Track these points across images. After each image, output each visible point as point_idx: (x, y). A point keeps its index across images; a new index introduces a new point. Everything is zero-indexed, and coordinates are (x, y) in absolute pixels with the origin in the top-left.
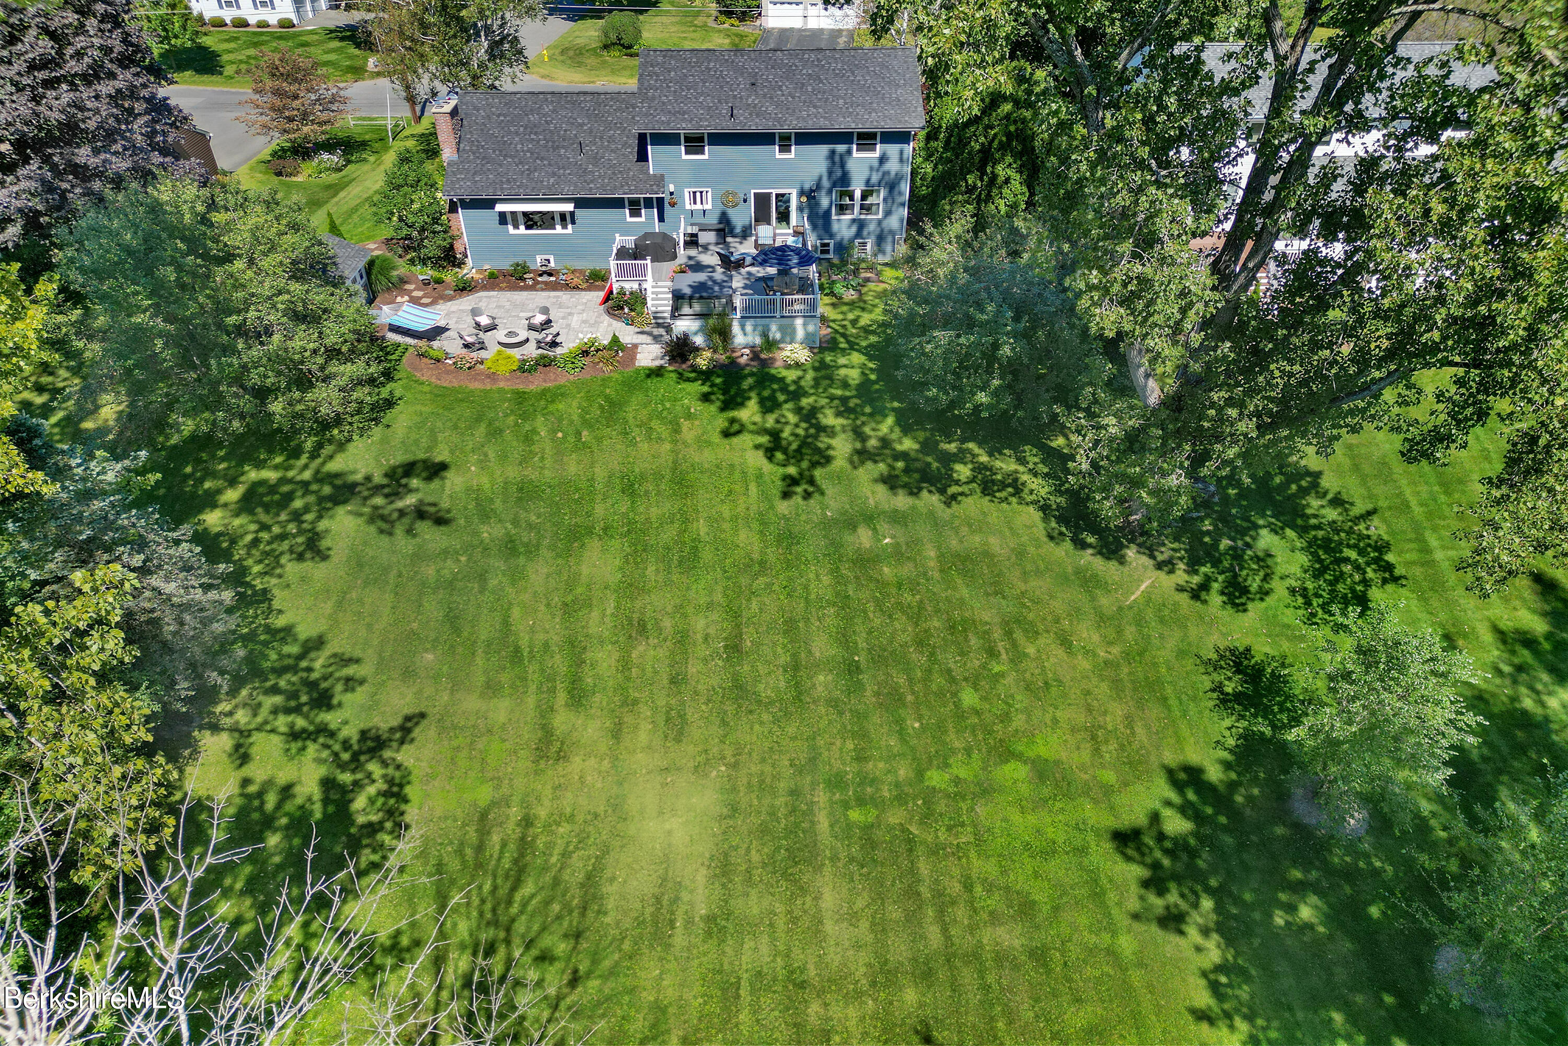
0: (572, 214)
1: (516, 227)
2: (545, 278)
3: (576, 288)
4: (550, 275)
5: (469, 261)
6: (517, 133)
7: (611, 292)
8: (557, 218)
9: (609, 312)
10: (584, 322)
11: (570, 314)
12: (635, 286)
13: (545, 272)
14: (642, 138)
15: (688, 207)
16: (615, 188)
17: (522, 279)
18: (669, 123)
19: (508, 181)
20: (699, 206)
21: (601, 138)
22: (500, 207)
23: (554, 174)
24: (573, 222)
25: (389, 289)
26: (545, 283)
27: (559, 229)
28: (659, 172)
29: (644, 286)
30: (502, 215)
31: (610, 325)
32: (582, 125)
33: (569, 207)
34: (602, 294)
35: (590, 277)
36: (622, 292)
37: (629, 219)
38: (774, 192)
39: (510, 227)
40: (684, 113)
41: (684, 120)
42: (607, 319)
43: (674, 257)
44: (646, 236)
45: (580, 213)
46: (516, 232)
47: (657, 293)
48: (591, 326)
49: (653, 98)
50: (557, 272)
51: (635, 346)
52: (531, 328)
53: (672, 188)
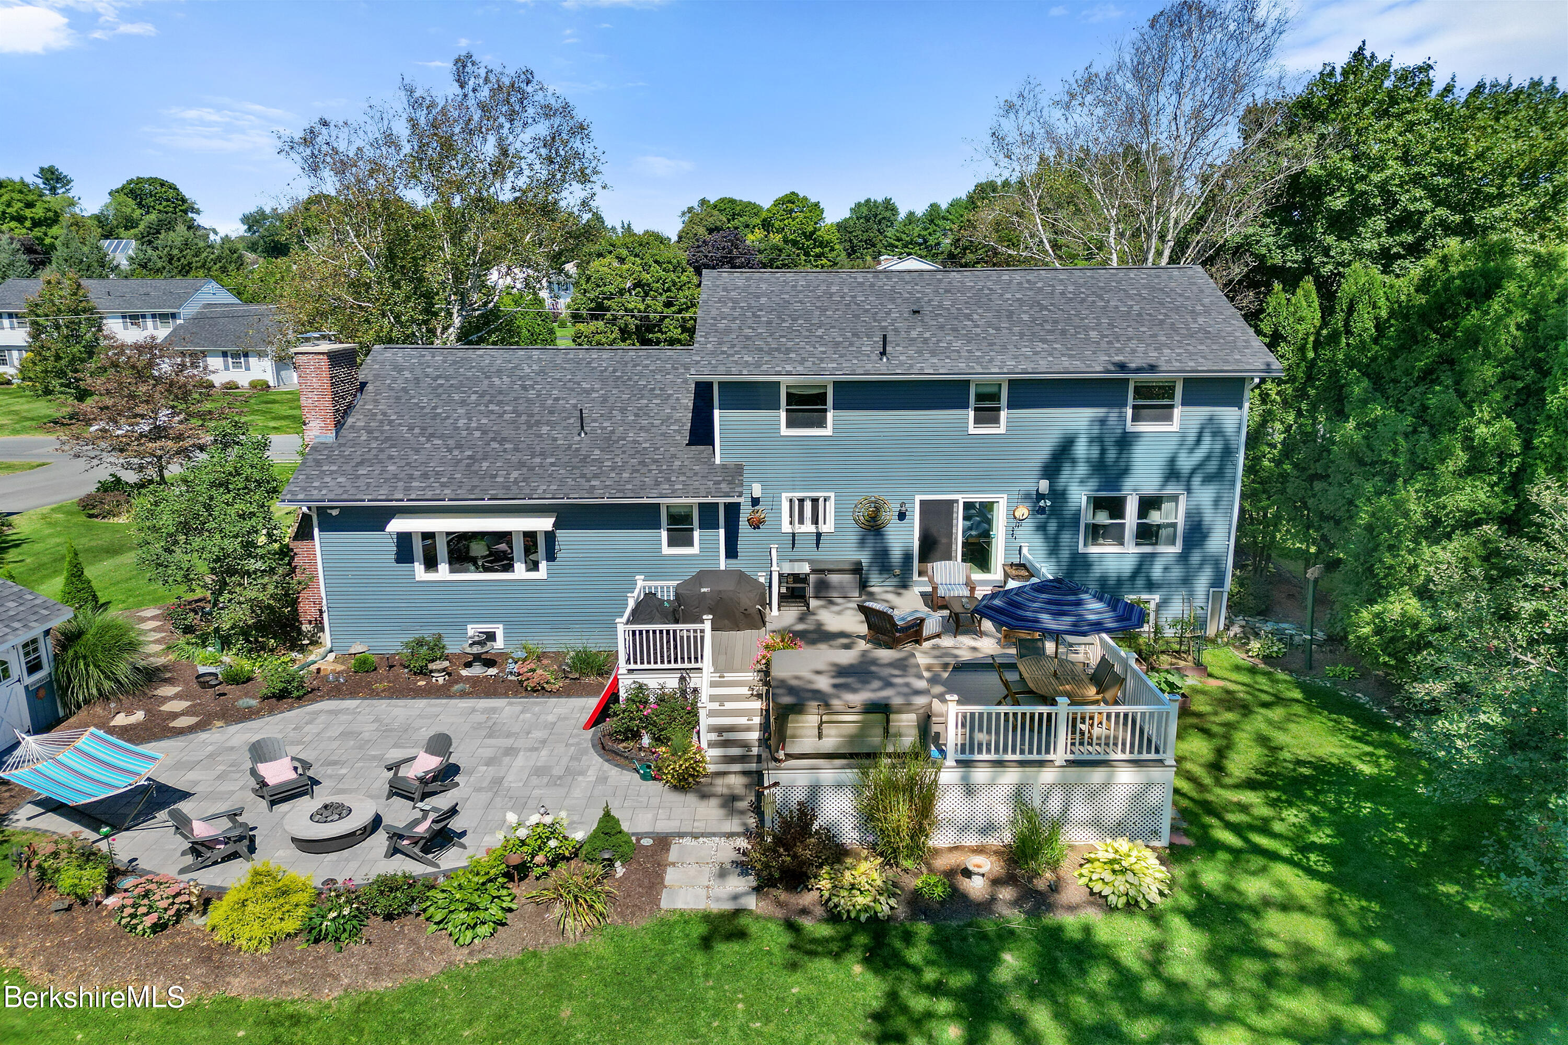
0: (550, 537)
1: (431, 563)
2: (477, 670)
3: (539, 690)
4: (489, 663)
5: (326, 638)
6: (463, 403)
7: (613, 696)
8: (518, 546)
9: (604, 748)
10: (538, 771)
11: (511, 751)
12: (672, 682)
13: (477, 658)
14: (703, 392)
15: (786, 528)
16: (643, 487)
17: (423, 672)
18: (758, 365)
19: (425, 476)
20: (809, 527)
21: (623, 410)
22: (397, 525)
23: (521, 464)
24: (551, 556)
25: (104, 696)
26: (475, 681)
27: (520, 571)
28: (732, 461)
29: (694, 681)
30: (404, 539)
31: (602, 779)
32: (588, 392)
33: (545, 524)
34: (592, 703)
35: (573, 667)
36: (639, 695)
37: (666, 550)
38: (962, 498)
39: (419, 569)
40: (788, 351)
41: (788, 360)
42: (595, 762)
43: (759, 621)
44: (702, 577)
45: (563, 536)
46: (431, 576)
47: (721, 699)
48: (555, 782)
49: (728, 331)
50: (504, 656)
51: (663, 841)
52: (398, 790)
53: (757, 490)
